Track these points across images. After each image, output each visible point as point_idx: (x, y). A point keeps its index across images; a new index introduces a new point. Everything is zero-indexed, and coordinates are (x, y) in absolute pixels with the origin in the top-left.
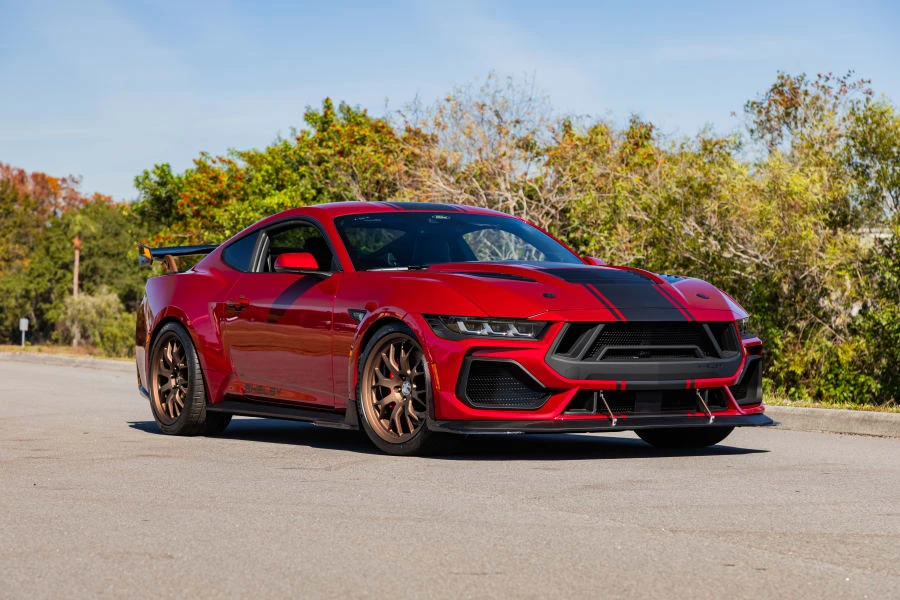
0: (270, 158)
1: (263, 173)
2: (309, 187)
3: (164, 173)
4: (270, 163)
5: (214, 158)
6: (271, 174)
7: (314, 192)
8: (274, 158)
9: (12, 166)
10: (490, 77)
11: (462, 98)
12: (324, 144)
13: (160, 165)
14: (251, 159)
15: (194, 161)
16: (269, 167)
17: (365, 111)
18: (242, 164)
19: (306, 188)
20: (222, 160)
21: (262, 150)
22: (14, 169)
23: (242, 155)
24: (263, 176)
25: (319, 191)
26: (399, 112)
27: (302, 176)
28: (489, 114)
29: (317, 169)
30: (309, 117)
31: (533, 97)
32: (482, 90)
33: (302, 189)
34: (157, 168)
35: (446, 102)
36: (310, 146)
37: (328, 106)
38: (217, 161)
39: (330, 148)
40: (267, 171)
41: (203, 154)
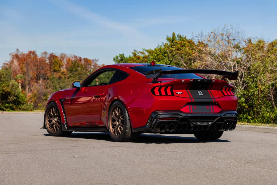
0: (156, 52)
1: (153, 56)
2: (168, 60)
3: (122, 56)
4: (156, 53)
5: (138, 52)
6: (156, 57)
7: (169, 62)
8: (157, 52)
9: (77, 56)
10: (225, 25)
11: (216, 32)
12: (172, 47)
13: (121, 54)
14: (150, 52)
15: (132, 53)
16: (155, 54)
17: (186, 37)
18: (147, 54)
19: (167, 61)
20: (140, 52)
21: (153, 49)
22: (78, 57)
23: (147, 51)
24: (153, 57)
25: (171, 61)
26: (196, 36)
27: (166, 57)
28: (225, 37)
29: (170, 54)
30: (168, 39)
31: (239, 32)
32: (223, 30)
33: (165, 61)
34: (120, 55)
35: (211, 34)
36: (168, 47)
37: (174, 35)
38: (139, 53)
39: (174, 48)
40: (154, 56)
41: (135, 50)
